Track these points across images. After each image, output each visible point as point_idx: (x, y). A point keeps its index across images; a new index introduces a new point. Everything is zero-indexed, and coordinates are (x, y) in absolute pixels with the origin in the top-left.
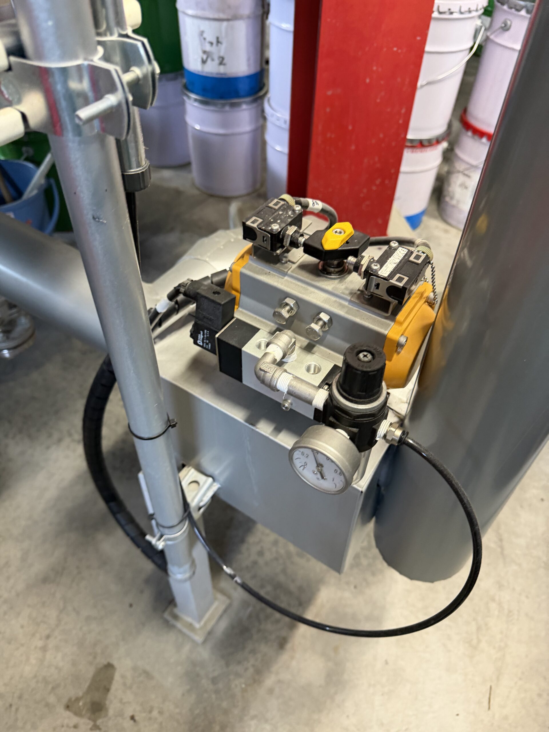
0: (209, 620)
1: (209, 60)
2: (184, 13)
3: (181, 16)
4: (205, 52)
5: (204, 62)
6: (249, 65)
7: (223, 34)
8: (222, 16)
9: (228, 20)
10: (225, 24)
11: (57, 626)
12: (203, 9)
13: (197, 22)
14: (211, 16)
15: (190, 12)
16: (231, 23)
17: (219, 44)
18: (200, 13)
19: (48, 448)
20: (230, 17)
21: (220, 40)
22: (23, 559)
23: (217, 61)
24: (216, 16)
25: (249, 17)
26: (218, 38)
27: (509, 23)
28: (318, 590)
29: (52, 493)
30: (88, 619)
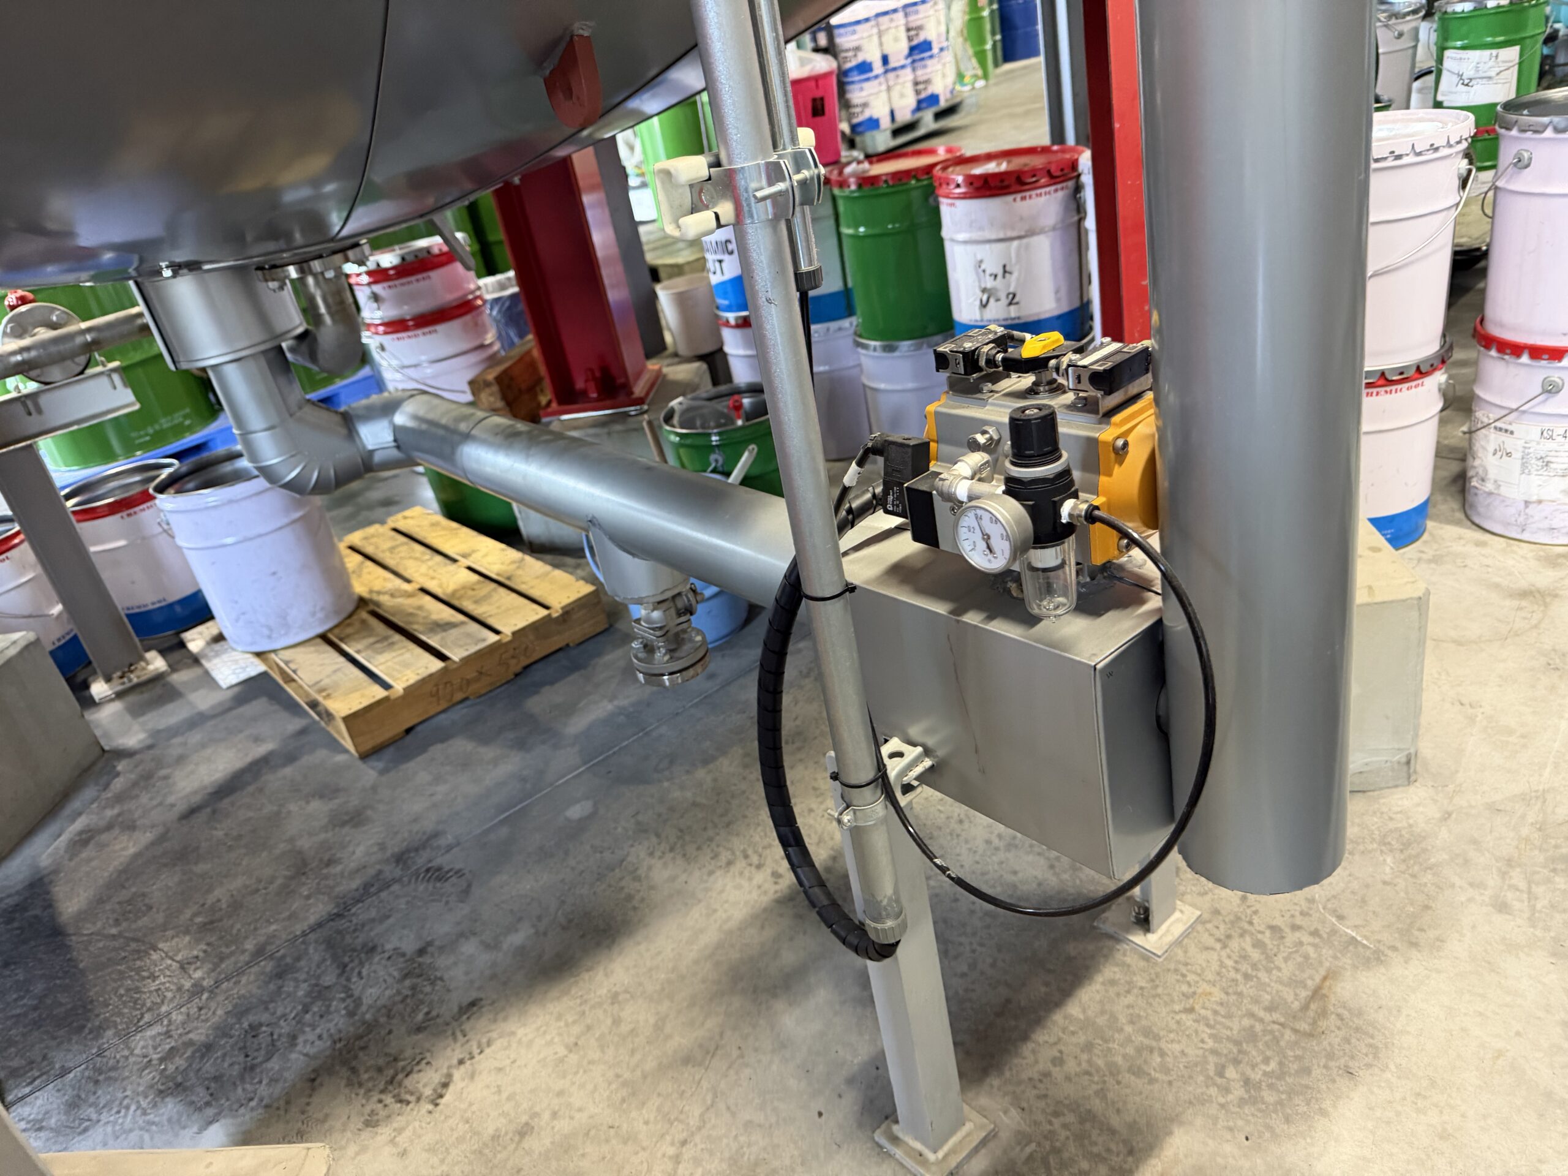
0: (953, 1151)
1: (992, 300)
2: (952, 240)
3: (948, 246)
4: (984, 290)
5: (984, 306)
6: (1058, 300)
7: (1014, 260)
8: (1010, 234)
9: (1019, 238)
10: (1015, 243)
11: (699, 1129)
12: (981, 229)
13: (970, 248)
14: (994, 236)
15: (961, 237)
16: (1025, 241)
17: (1007, 275)
18: (976, 235)
19: (711, 873)
20: (1023, 233)
21: (1008, 269)
22: (659, 1027)
23: (1004, 301)
24: (1001, 235)
25: (1054, 229)
26: (1004, 266)
27: (1526, 155)
28: (1170, 1133)
29: (710, 937)
30: (748, 1125)
